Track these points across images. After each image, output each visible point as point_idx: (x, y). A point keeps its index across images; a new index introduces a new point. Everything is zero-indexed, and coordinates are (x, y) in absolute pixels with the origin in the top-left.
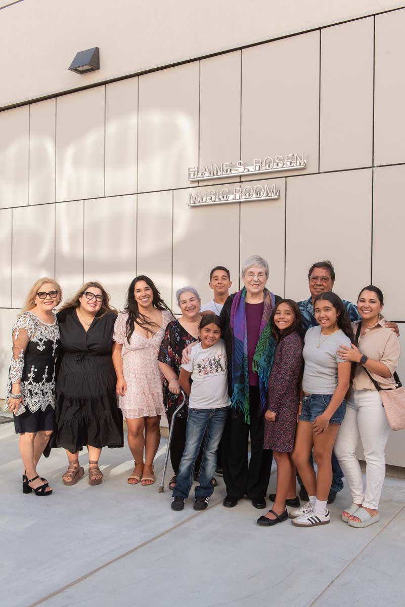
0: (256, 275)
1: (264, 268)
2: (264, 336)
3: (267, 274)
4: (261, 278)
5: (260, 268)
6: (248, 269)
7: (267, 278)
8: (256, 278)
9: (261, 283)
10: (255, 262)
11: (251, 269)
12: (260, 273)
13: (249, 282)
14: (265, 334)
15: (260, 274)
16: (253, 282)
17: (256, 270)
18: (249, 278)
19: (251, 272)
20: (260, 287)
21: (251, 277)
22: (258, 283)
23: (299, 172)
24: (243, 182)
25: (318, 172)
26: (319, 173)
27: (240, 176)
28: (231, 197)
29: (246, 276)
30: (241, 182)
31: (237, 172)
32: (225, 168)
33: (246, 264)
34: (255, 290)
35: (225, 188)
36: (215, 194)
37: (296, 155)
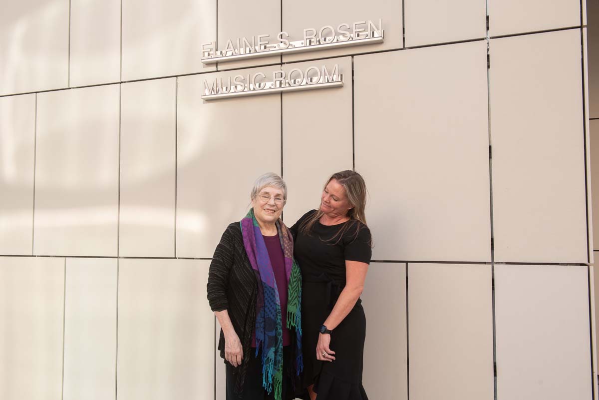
0: (272, 196)
1: (283, 190)
2: (295, 277)
3: (285, 198)
4: (279, 203)
5: (279, 189)
6: (262, 189)
7: (284, 203)
8: (272, 202)
9: (278, 209)
10: (271, 180)
11: (268, 190)
12: (278, 195)
13: (262, 206)
14: (295, 275)
15: (277, 197)
16: (267, 207)
17: (274, 191)
18: (262, 201)
19: (267, 193)
20: (276, 214)
21: (266, 200)
22: (274, 208)
23: (373, 47)
24: (284, 63)
25: (402, 47)
26: (404, 48)
27: (281, 55)
28: (269, 84)
29: (258, 198)
30: (282, 64)
31: (277, 48)
32: (259, 43)
33: (260, 182)
34: (269, 217)
35: (261, 72)
36: (244, 81)
37: (370, 22)
